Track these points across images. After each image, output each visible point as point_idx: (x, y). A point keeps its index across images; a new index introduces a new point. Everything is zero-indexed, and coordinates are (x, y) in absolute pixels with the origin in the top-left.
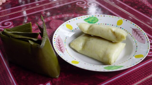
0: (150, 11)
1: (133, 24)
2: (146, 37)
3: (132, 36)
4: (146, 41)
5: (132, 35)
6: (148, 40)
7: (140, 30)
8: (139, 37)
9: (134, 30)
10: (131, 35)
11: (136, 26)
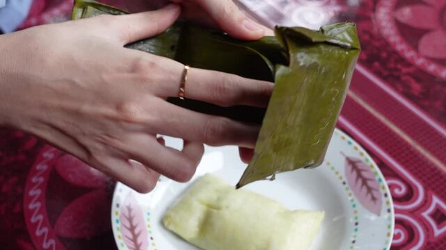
0: (405, 70)
1: (350, 143)
2: (383, 192)
3: (344, 183)
4: (384, 207)
5: (345, 179)
6: (388, 203)
7: (369, 164)
8: (365, 189)
9: (353, 164)
10: (341, 178)
11: (356, 148)
